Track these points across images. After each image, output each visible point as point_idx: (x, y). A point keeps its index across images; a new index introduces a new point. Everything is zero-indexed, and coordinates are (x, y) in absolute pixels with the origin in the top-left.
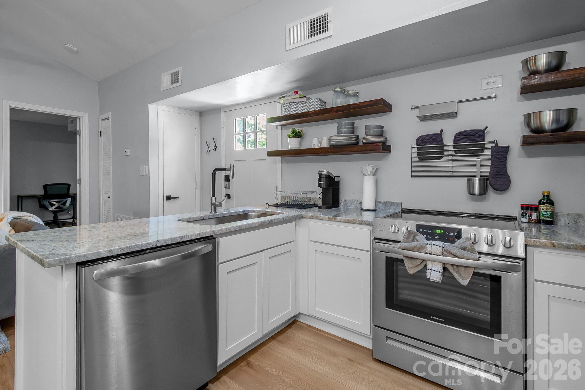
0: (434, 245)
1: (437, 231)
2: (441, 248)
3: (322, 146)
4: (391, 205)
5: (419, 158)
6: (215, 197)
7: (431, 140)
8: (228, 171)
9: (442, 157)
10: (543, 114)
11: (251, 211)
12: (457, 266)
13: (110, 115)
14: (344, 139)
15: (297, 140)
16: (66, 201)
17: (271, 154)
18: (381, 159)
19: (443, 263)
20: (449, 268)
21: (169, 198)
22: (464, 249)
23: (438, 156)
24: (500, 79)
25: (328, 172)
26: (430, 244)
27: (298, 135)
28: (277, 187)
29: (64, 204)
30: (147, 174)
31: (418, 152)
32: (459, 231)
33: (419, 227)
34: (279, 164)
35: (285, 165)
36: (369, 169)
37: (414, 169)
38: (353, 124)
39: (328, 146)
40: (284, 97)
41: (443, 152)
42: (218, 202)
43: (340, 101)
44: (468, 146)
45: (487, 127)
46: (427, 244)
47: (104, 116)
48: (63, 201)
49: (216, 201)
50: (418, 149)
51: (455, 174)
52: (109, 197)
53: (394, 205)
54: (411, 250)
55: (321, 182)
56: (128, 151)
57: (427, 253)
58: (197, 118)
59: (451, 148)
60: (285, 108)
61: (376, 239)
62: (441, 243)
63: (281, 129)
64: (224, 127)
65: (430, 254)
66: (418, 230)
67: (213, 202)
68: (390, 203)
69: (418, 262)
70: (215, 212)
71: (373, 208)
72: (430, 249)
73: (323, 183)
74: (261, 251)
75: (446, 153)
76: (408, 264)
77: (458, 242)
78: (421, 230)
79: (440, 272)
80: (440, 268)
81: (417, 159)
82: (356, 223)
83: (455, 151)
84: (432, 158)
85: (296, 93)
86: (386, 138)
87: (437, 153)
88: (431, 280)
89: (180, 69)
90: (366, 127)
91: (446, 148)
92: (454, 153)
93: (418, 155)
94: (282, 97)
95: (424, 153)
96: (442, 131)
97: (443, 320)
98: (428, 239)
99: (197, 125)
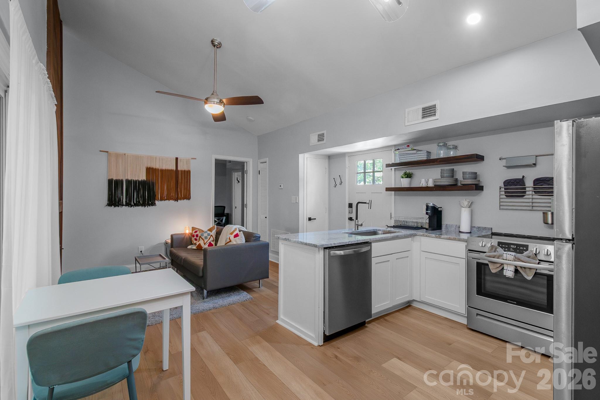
0: (508, 254)
1: (512, 246)
2: (513, 256)
3: (429, 186)
4: (483, 230)
5: (506, 195)
6: (357, 220)
7: (515, 183)
8: (367, 204)
9: (524, 196)
11: (378, 230)
12: (525, 268)
13: (267, 159)
14: (446, 182)
15: (408, 180)
16: (223, 219)
17: (388, 189)
18: (475, 195)
19: (515, 266)
20: (519, 269)
21: (310, 219)
22: (529, 257)
23: (522, 194)
25: (433, 204)
26: (506, 254)
27: (409, 176)
28: (391, 213)
29: (222, 221)
30: (298, 202)
31: (505, 192)
32: (527, 247)
33: (499, 244)
34: (393, 197)
35: (398, 197)
36: (466, 203)
37: (501, 204)
38: (453, 170)
39: (433, 186)
40: (399, 149)
41: (525, 192)
42: (360, 223)
43: (442, 154)
44: (544, 188)
46: (504, 254)
47: (262, 160)
48: (220, 219)
50: (505, 189)
51: (534, 208)
52: (266, 217)
53: (486, 230)
54: (493, 257)
55: (428, 212)
56: (282, 185)
57: (504, 259)
58: (327, 160)
59: (531, 189)
60: (400, 157)
61: (469, 250)
62: (513, 254)
63: (395, 171)
64: (348, 167)
65: (506, 260)
66: (499, 245)
67: (357, 223)
68: (483, 228)
69: (498, 265)
70: (358, 230)
71: (470, 232)
72: (506, 257)
73: (430, 212)
74: (392, 254)
75: (527, 193)
76: (491, 266)
77: (525, 253)
78: (501, 245)
79: (512, 271)
80: (512, 269)
81: (504, 197)
82: (455, 240)
83: (534, 191)
84: (516, 196)
85: (408, 146)
86: (479, 181)
87: (520, 192)
88: (506, 276)
89: (325, 132)
90: (463, 173)
91: (527, 189)
92: (533, 193)
93: (505, 193)
94: (397, 149)
95: (510, 192)
96: (523, 177)
97: (516, 303)
98: (505, 251)
99: (327, 165)
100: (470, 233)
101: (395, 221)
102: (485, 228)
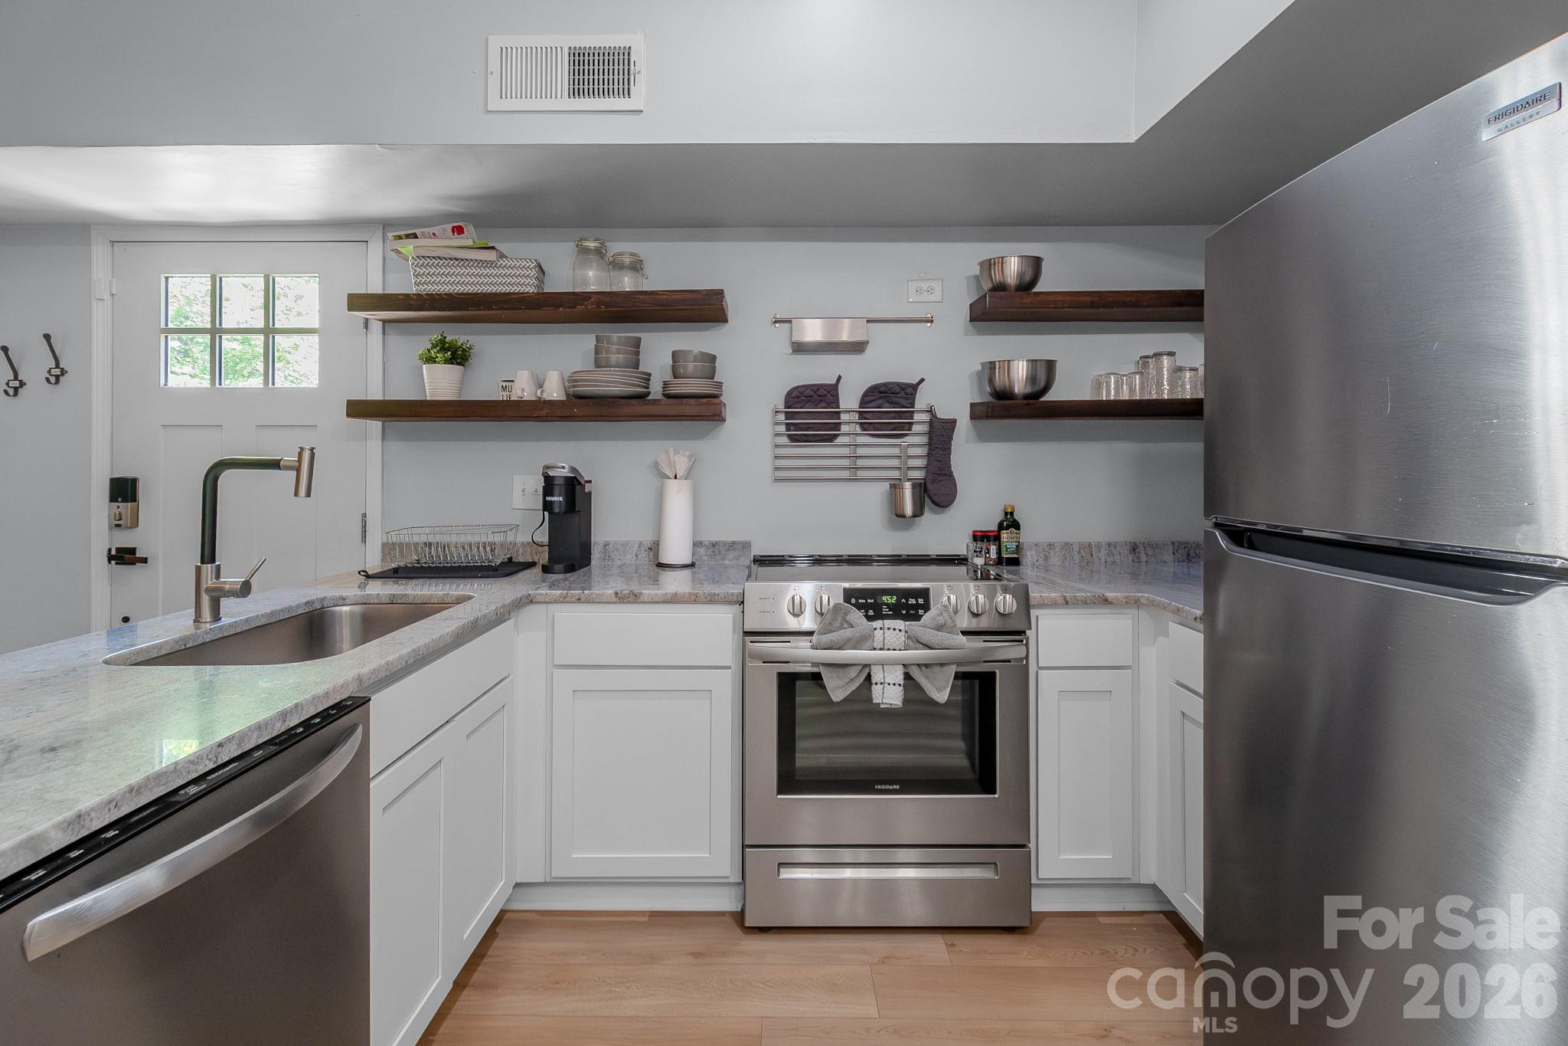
0: (889, 629)
1: (884, 598)
2: (903, 633)
3: (546, 397)
4: (731, 550)
5: (789, 436)
6: (213, 561)
7: (813, 397)
8: (288, 468)
9: (836, 436)
10: (1014, 364)
11: (334, 598)
12: (926, 666)
14: (613, 382)
15: (452, 370)
17: (359, 409)
18: (701, 436)
19: (904, 665)
20: (916, 673)
22: (940, 628)
23: (827, 433)
24: (937, 286)
25: (573, 470)
26: (881, 629)
27: (458, 356)
28: (364, 515)
31: (787, 424)
32: (924, 593)
33: (849, 594)
34: (375, 445)
35: (397, 447)
36: (682, 465)
37: (778, 463)
38: (637, 343)
39: (564, 398)
40: (412, 237)
41: (837, 426)
42: (231, 579)
43: (593, 279)
44: (885, 416)
45: (922, 380)
46: (875, 629)
49: (218, 577)
50: (788, 415)
51: (861, 474)
54: (840, 647)
55: (553, 499)
57: (875, 649)
59: (855, 417)
60: (418, 270)
61: (747, 633)
62: (899, 624)
63: (384, 333)
65: (881, 649)
66: (847, 600)
67: (208, 580)
68: (725, 543)
69: (853, 672)
70: (216, 617)
72: (882, 638)
73: (561, 499)
75: (844, 428)
76: (830, 680)
77: (927, 617)
78: (853, 601)
79: (900, 685)
80: (896, 675)
81: (785, 440)
82: (695, 602)
83: (861, 424)
84: (818, 438)
85: (459, 230)
86: (720, 385)
87: (827, 427)
88: (882, 706)
90: (674, 354)
91: (844, 417)
92: (858, 429)
93: (788, 429)
94: (405, 238)
95: (802, 426)
96: (838, 379)
97: (898, 787)
98: (869, 618)
100: (692, 565)
101: (388, 548)
102: (734, 543)
